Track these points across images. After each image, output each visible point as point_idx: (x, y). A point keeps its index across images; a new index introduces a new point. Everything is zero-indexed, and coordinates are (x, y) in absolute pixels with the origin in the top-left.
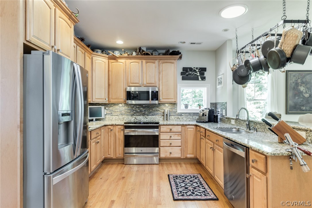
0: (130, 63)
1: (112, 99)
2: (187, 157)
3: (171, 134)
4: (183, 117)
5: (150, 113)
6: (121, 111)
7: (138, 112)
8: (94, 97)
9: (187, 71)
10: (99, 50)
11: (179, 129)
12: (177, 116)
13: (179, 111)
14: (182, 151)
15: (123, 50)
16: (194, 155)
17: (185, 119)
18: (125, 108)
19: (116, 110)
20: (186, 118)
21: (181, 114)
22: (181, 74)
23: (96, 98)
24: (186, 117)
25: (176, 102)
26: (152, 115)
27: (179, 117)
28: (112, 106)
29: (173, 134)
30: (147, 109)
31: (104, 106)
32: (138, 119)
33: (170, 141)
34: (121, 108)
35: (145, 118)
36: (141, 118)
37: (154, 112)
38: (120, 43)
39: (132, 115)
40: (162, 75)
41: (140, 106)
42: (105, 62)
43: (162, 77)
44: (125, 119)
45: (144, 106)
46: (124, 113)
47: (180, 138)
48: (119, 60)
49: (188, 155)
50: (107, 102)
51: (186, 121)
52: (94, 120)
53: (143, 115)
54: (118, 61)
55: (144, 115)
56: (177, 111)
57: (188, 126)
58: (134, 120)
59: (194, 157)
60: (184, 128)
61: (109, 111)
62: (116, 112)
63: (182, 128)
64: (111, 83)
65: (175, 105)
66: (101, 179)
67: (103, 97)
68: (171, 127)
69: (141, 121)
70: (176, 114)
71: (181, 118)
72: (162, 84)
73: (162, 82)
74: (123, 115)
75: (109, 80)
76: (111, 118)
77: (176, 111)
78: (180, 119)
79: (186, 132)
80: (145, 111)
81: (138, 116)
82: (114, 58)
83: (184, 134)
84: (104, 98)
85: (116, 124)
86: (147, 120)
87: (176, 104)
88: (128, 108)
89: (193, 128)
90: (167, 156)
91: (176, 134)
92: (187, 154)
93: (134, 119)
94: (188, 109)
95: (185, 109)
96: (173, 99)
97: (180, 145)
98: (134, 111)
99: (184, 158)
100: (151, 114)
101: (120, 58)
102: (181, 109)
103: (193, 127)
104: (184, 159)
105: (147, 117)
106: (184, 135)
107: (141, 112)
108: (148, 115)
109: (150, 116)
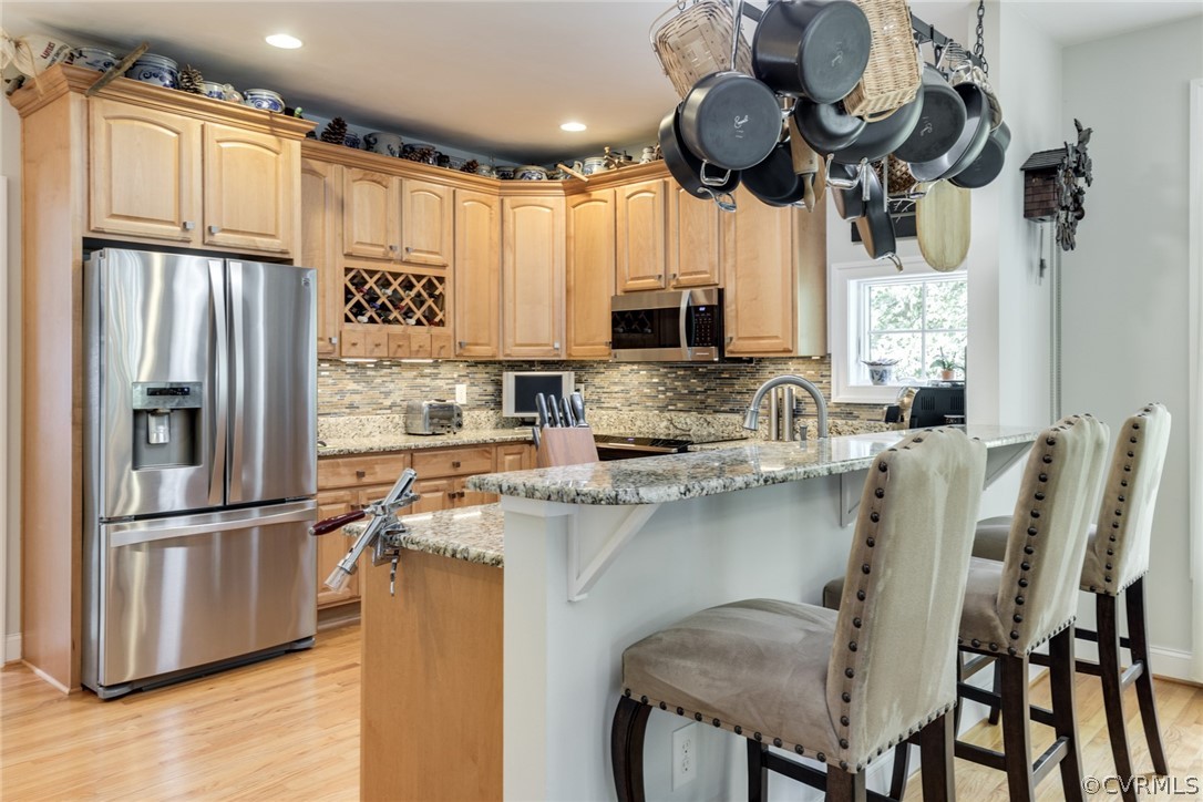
0: (628, 198)
1: (576, 345)
4: (856, 423)
5: (725, 401)
6: (627, 392)
7: (681, 398)
8: (509, 340)
12: (830, 421)
13: (838, 394)
15: (606, 149)
18: (641, 380)
19: (617, 389)
20: (870, 429)
21: (849, 411)
23: (518, 342)
24: (873, 424)
25: (791, 351)
26: (732, 411)
27: (839, 422)
28: (602, 370)
30: (713, 385)
31: (573, 373)
32: (680, 426)
34: (627, 380)
35: (705, 425)
36: (688, 420)
37: (739, 397)
38: (574, 129)
39: (663, 409)
40: (736, 232)
41: (689, 372)
42: (555, 210)
43: (736, 242)
44: (638, 423)
45: (705, 370)
46: (636, 399)
48: (596, 194)
50: (564, 358)
53: (699, 410)
54: (593, 197)
55: (702, 408)
56: (830, 397)
58: (667, 432)
61: (593, 389)
62: (614, 395)
64: (572, 283)
65: (823, 367)
67: (545, 336)
69: (691, 433)
71: (846, 428)
72: (734, 274)
73: (736, 261)
74: (633, 407)
75: (567, 272)
76: (596, 419)
77: (826, 393)
80: (705, 391)
81: (681, 414)
82: (578, 189)
84: (544, 342)
86: (712, 431)
87: (826, 360)
88: (649, 380)
93: (665, 423)
94: (887, 383)
95: (870, 383)
96: (777, 337)
98: (668, 394)
100: (727, 408)
101: (598, 182)
102: (848, 385)
105: (709, 418)
107: (692, 397)
108: (716, 412)
109: (722, 416)
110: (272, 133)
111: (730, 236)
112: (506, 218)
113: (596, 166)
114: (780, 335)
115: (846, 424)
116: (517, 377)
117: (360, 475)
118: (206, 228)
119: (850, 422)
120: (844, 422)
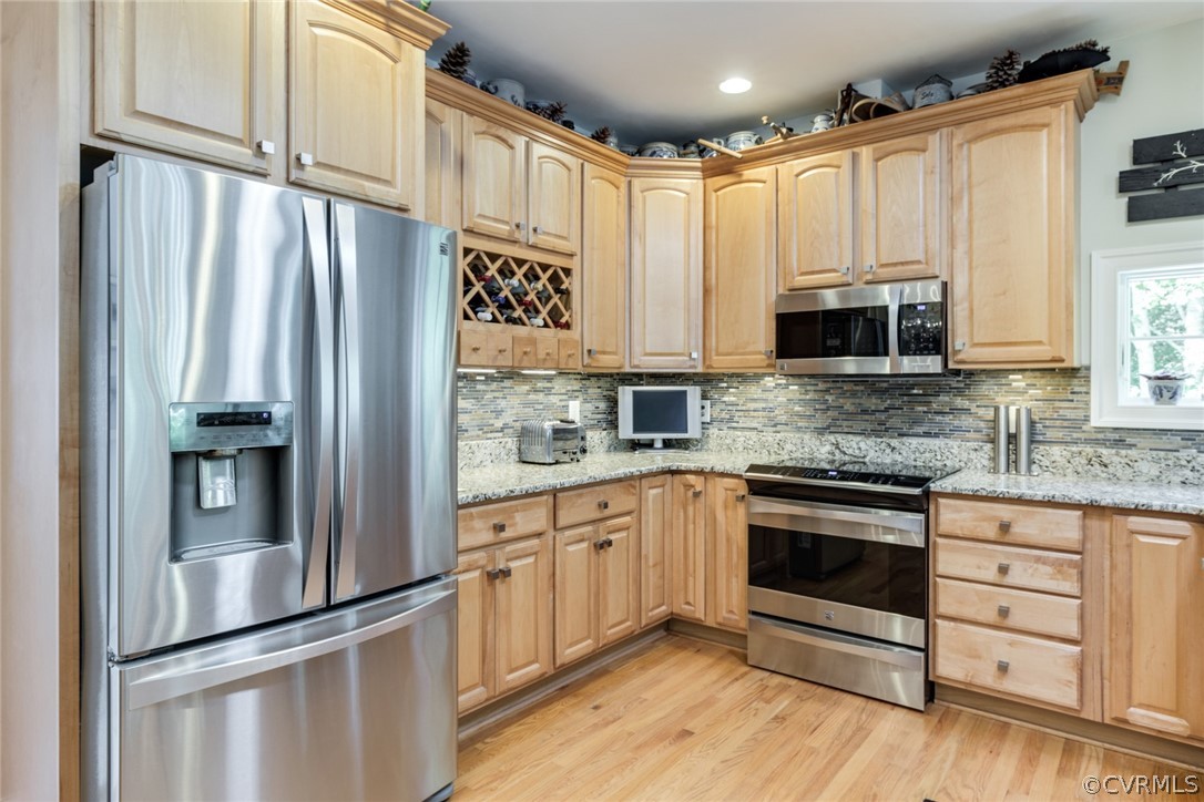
0: (797, 175)
1: (718, 354)
2: (1126, 721)
3: (1008, 555)
4: (1133, 453)
5: (916, 422)
6: (771, 410)
7: (850, 416)
8: (637, 349)
9: (1169, 160)
10: (664, 146)
11: (1067, 527)
12: (1089, 450)
13: (1102, 416)
14: (1088, 671)
15: (765, 120)
16: (1184, 722)
17: (1148, 468)
18: (791, 396)
19: (752, 406)
20: (1158, 461)
21: (1120, 438)
22: (1122, 189)
23: (648, 351)
24: (1162, 454)
25: (1062, 361)
26: (927, 434)
27: (1104, 451)
28: (735, 385)
29: (1018, 554)
30: (898, 403)
31: (698, 388)
32: (850, 451)
33: (1005, 597)
34: (771, 396)
35: (888, 451)
36: (862, 445)
37: (939, 418)
38: (736, 88)
39: (821, 431)
40: (970, 209)
41: (862, 388)
42: (688, 194)
43: (970, 222)
44: (789, 447)
45: (885, 385)
46: (783, 419)
47: (1070, 586)
48: (748, 173)
49: (1132, 709)
50: (700, 369)
51: (1156, 481)
52: (659, 444)
53: (876, 433)
54: (744, 178)
55: (880, 430)
56: (1087, 419)
57: (1133, 519)
58: (831, 457)
59: (1189, 738)
60: (1107, 525)
61: (723, 407)
62: (752, 414)
63: (1084, 528)
64: (714, 281)
65: (1075, 381)
66: (596, 708)
67: (679, 346)
68: (1005, 512)
69: (867, 460)
70: (1082, 436)
71: (1116, 459)
72: (966, 262)
73: (971, 246)
74: (779, 428)
75: (705, 268)
76: (727, 441)
77: (1081, 414)
78: (1111, 469)
79: (1121, 557)
80: (887, 410)
81: (850, 437)
82: (727, 167)
83: (1107, 564)
84: (681, 351)
85: (716, 469)
86: (899, 458)
87: (1082, 373)
88: (803, 397)
89: (1184, 538)
90: (977, 681)
91: (1038, 560)
92: (1130, 706)
93: (828, 448)
94: (1181, 402)
95: (1152, 403)
96: (1040, 343)
97: (1073, 630)
98: (829, 413)
99: (1107, 721)
100: (920, 430)
101: (750, 159)
102: (1119, 404)
103: (1184, 527)
104: (1102, 725)
105: (894, 443)
106: (1107, 573)
107: (867, 417)
108: (902, 435)
109: (914, 441)
110: (389, 29)
111: (961, 215)
112: (634, 203)
113: (742, 143)
114: (1045, 340)
115: (1117, 454)
116: (635, 393)
117: (500, 528)
118: (293, 156)
119: (1123, 452)
120: (1114, 451)
